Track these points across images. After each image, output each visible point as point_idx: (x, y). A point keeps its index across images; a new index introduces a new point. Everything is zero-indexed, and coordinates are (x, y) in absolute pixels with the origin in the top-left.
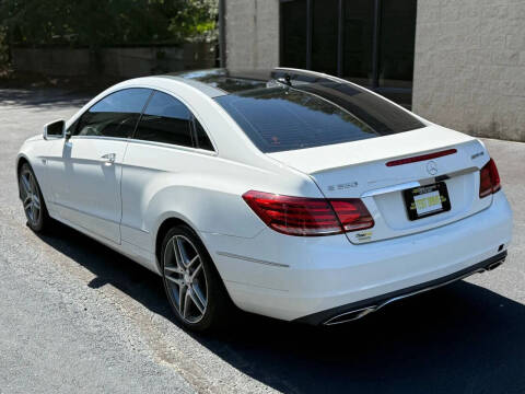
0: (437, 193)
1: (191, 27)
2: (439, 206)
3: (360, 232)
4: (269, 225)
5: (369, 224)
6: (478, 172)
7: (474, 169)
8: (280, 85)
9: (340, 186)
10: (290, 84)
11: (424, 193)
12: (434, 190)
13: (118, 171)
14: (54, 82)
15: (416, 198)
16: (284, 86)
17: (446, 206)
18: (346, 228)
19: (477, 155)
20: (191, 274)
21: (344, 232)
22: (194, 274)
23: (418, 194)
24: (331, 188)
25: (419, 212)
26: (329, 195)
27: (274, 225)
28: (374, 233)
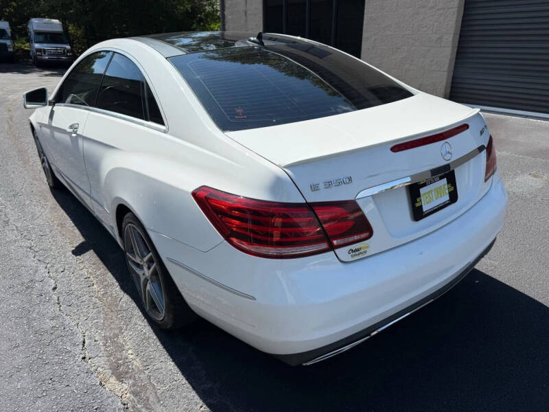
0: (444, 181)
1: (207, 26)
2: (446, 198)
3: (354, 247)
4: (227, 238)
5: (366, 234)
6: (485, 150)
8: (251, 44)
9: (329, 184)
10: (262, 44)
11: (431, 182)
12: (441, 178)
13: (80, 141)
15: (422, 191)
16: (256, 46)
17: (453, 197)
18: (335, 242)
20: (149, 268)
21: (332, 248)
22: (152, 269)
23: (424, 185)
24: (314, 188)
25: (426, 208)
26: (312, 198)
27: (235, 240)
28: (371, 245)
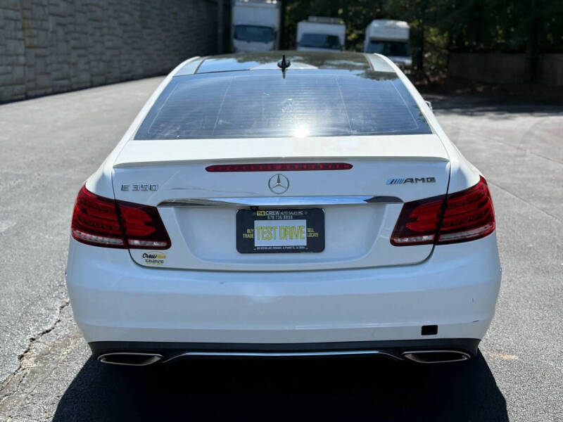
0: (302, 222)
3: (149, 252)
5: (163, 244)
6: (400, 206)
7: (395, 200)
11: (276, 218)
12: (295, 218)
14: (480, 89)
15: (257, 223)
17: (316, 245)
18: (132, 242)
19: (412, 180)
21: (127, 246)
23: (265, 218)
24: (124, 188)
25: (257, 243)
28: (169, 257)
